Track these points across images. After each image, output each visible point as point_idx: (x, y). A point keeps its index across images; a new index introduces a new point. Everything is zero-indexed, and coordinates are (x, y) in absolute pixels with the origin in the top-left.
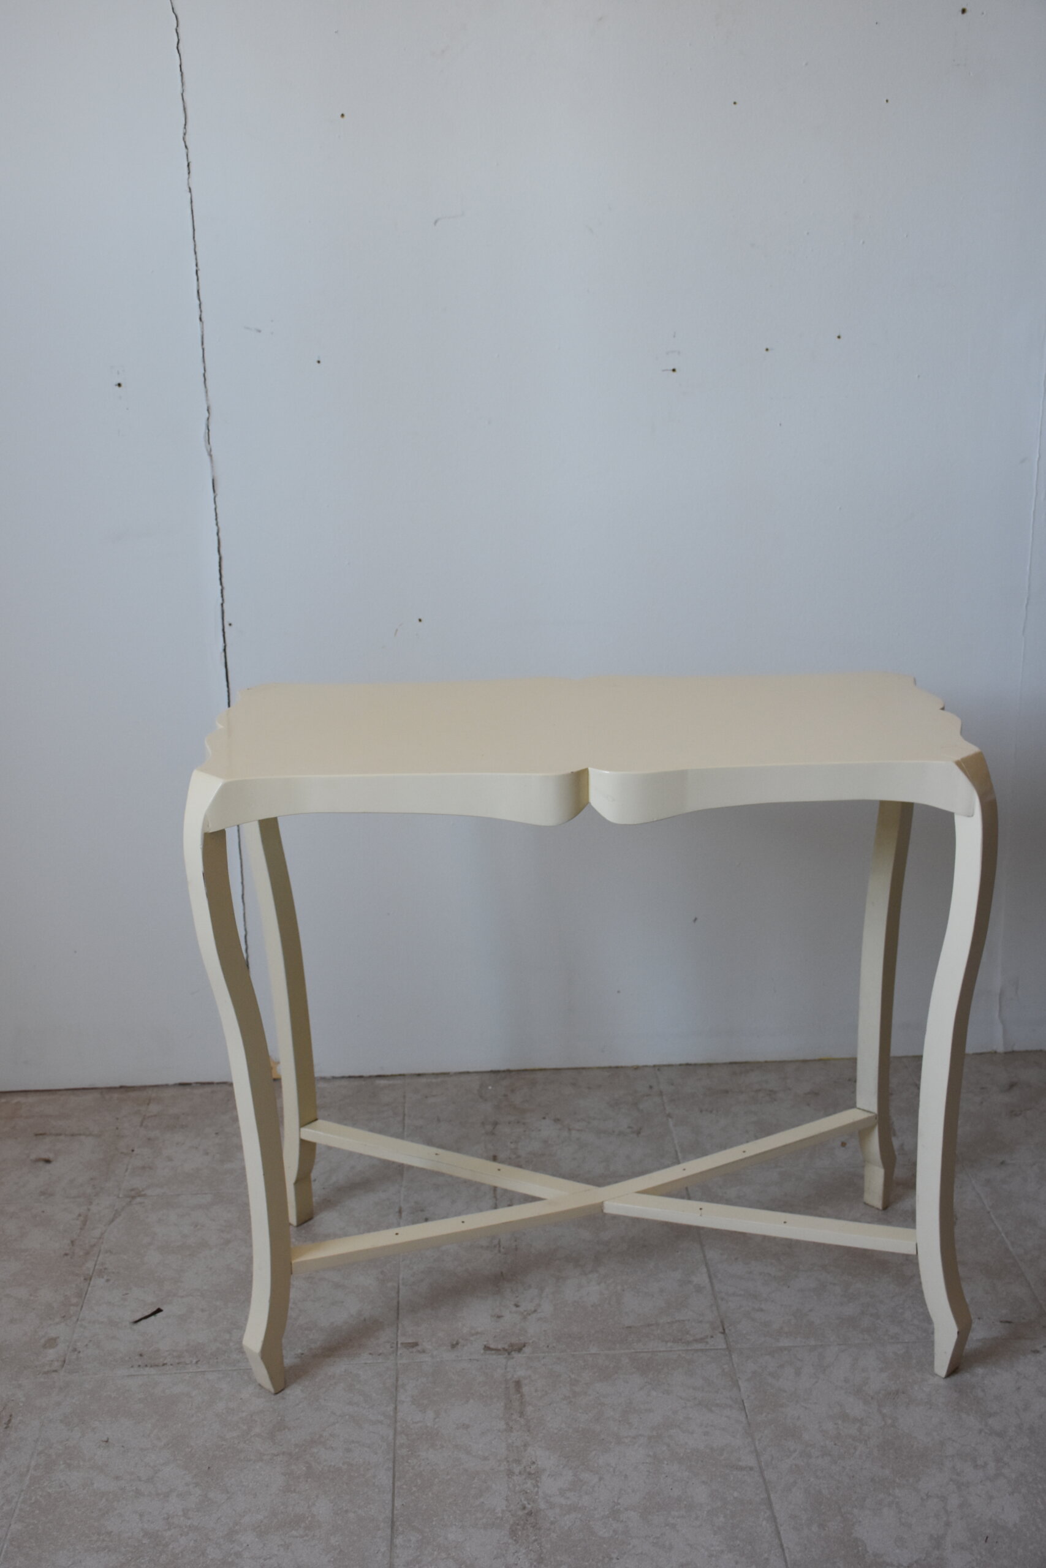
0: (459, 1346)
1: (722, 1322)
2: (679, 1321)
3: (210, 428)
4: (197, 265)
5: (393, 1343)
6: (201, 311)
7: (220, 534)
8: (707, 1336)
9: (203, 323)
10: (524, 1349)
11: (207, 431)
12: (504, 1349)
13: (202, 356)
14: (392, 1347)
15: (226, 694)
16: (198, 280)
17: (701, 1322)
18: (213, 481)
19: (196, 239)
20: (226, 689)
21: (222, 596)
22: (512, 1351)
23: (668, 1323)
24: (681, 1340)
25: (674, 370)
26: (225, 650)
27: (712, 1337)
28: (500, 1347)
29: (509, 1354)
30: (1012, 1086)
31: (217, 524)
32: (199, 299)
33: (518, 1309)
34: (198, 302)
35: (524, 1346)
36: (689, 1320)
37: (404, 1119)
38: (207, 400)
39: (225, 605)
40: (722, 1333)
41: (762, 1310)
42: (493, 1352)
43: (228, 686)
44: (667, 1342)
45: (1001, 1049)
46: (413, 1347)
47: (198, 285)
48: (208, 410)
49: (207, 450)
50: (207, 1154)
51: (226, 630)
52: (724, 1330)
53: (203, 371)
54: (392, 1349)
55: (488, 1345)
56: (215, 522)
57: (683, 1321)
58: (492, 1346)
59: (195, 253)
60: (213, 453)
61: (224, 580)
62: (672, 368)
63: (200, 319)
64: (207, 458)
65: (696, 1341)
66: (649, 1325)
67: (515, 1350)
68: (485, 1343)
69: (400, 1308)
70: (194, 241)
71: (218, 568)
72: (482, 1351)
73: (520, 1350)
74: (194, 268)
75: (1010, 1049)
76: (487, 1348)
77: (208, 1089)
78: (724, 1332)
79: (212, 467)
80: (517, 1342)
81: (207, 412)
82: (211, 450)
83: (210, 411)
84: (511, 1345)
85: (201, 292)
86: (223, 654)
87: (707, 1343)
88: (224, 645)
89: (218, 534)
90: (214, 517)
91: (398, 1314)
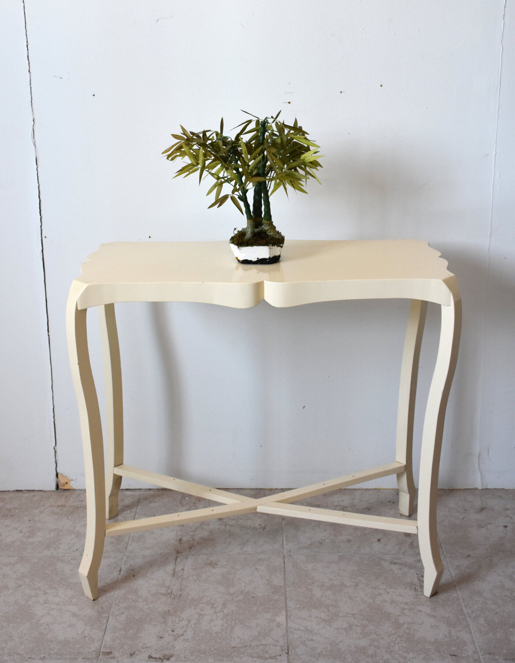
0: (134, 655)
1: (288, 646)
2: (263, 645)
3: (34, 130)
4: (27, 42)
5: (98, 652)
6: (30, 67)
7: (40, 188)
8: (278, 655)
9: (30, 73)
10: (171, 658)
11: (33, 131)
12: (160, 658)
13: (30, 91)
14: (96, 654)
15: (43, 275)
16: (28, 50)
17: (276, 646)
18: (36, 159)
19: (26, 28)
20: (43, 272)
21: (41, 222)
22: (164, 660)
23: (257, 645)
24: (262, 656)
25: (289, 103)
26: (42, 251)
27: (280, 655)
28: (157, 657)
29: (162, 661)
30: (482, 509)
31: (38, 183)
32: (29, 61)
33: (173, 633)
34: (28, 62)
35: (172, 656)
36: (269, 644)
37: (135, 515)
38: (33, 115)
39: (42, 226)
40: (287, 653)
41: (312, 640)
42: (153, 659)
43: (44, 271)
44: (254, 657)
45: (480, 487)
46: (108, 655)
47: (28, 53)
48: (33, 120)
49: (33, 142)
50: (21, 532)
51: (43, 240)
52: (288, 652)
53: (31, 100)
54: (96, 655)
55: (150, 655)
56: (37, 181)
57: (266, 644)
58: (153, 656)
59: (26, 36)
60: (36, 144)
61: (42, 213)
62: (288, 102)
63: (29, 71)
64: (33, 146)
65: (270, 657)
66: (246, 646)
67: (165, 659)
68: (150, 654)
69: (106, 630)
70: (26, 29)
71: (39, 206)
72: (147, 659)
73: (168, 659)
74: (26, 44)
75: (485, 487)
76: (150, 657)
77: (31, 494)
78: (288, 653)
79: (36, 151)
80: (168, 654)
81: (33, 122)
82: (35, 142)
83: (35, 121)
84: (164, 656)
85: (29, 56)
86: (42, 253)
87: (277, 659)
88: (42, 248)
89: (39, 188)
90: (37, 179)
91: (105, 634)
